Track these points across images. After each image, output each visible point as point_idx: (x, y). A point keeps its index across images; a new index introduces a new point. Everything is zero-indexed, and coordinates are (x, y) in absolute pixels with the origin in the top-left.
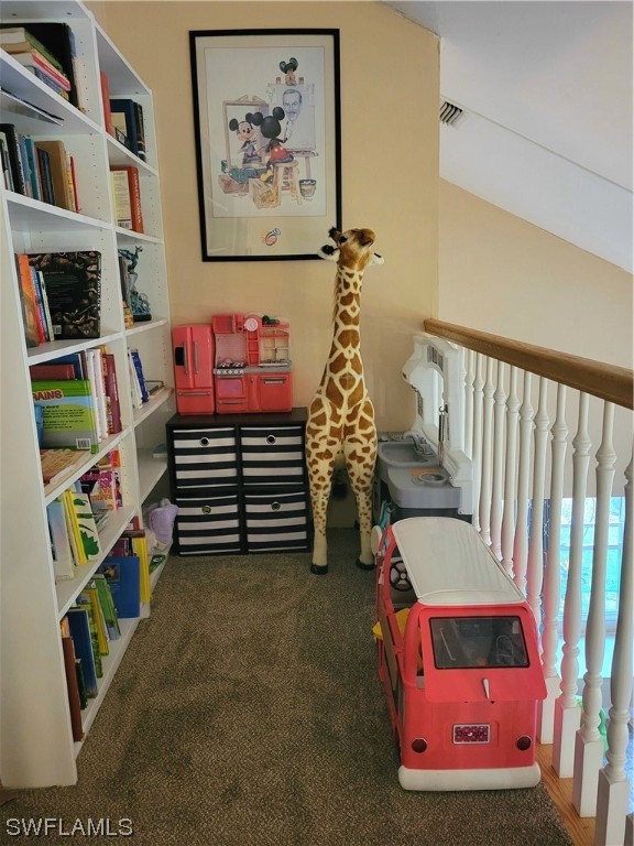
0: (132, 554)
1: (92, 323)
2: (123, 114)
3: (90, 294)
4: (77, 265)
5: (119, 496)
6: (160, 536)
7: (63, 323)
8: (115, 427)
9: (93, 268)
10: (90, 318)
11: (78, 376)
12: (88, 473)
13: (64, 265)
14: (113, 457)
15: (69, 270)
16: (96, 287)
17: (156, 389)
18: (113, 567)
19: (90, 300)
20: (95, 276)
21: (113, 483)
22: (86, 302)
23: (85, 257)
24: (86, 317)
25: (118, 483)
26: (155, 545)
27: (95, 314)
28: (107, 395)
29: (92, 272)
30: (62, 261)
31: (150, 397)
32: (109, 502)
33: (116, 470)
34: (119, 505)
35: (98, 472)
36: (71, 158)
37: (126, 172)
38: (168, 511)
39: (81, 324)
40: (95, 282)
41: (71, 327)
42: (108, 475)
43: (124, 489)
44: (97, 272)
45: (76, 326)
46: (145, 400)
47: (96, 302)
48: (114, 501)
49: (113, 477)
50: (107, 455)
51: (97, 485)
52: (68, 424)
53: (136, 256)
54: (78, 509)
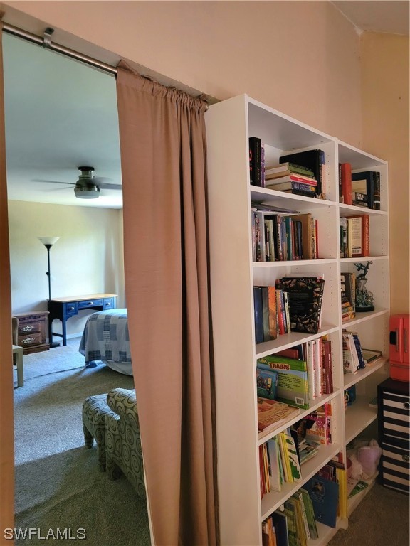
0: (335, 480)
1: (313, 324)
2: (365, 181)
3: (314, 306)
4: (309, 287)
5: (329, 436)
6: (365, 469)
7: (297, 322)
8: (328, 389)
9: (318, 290)
10: (312, 321)
11: (300, 357)
12: (310, 415)
13: (302, 287)
14: (326, 408)
15: (305, 290)
16: (318, 302)
17: (375, 357)
18: (321, 485)
19: (313, 309)
20: (318, 295)
21: (325, 426)
22: (311, 310)
23: (314, 282)
24: (310, 320)
25: (329, 426)
26: (361, 473)
27: (316, 319)
28: (324, 367)
29: (317, 292)
30: (301, 284)
31: (367, 365)
32: (322, 438)
33: (329, 417)
34: (330, 441)
35: (316, 416)
36: (317, 222)
37: (360, 218)
38: (373, 452)
39: (307, 324)
40: (318, 298)
41: (301, 325)
42: (323, 420)
43: (334, 431)
44: (321, 292)
45: (304, 324)
46: (361, 366)
47: (317, 311)
48: (325, 438)
49: (326, 421)
50: (323, 406)
51: (315, 424)
52: (292, 387)
53: (367, 267)
54: (288, 446)
